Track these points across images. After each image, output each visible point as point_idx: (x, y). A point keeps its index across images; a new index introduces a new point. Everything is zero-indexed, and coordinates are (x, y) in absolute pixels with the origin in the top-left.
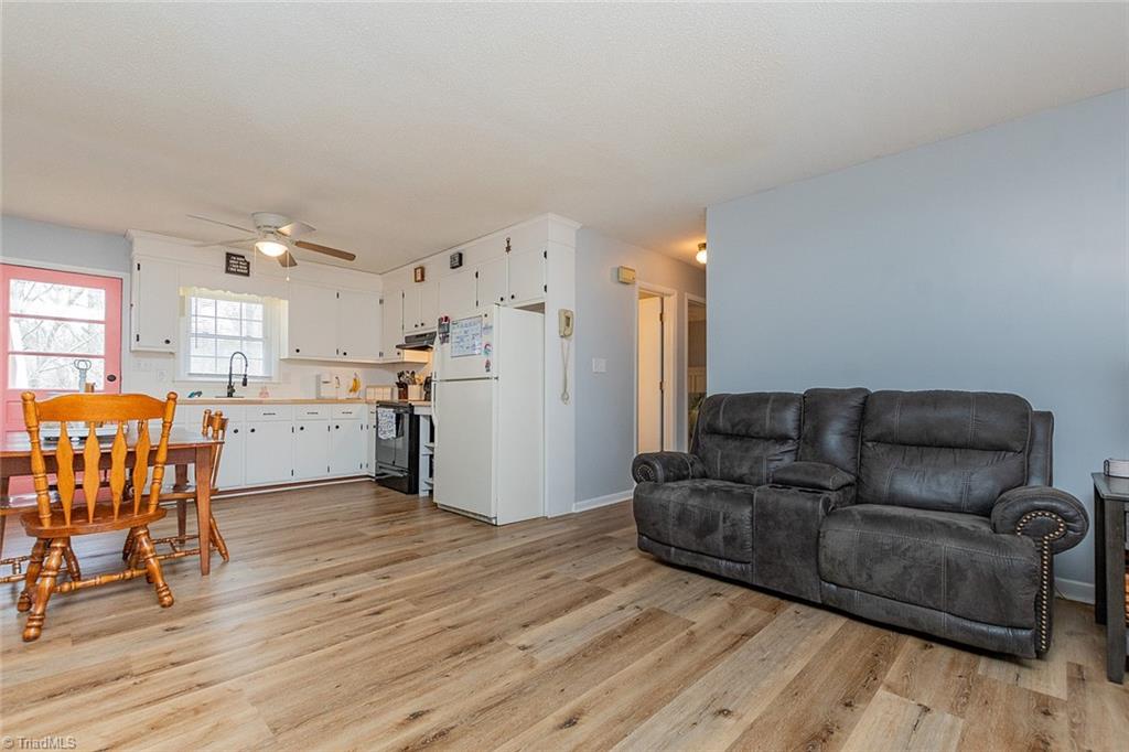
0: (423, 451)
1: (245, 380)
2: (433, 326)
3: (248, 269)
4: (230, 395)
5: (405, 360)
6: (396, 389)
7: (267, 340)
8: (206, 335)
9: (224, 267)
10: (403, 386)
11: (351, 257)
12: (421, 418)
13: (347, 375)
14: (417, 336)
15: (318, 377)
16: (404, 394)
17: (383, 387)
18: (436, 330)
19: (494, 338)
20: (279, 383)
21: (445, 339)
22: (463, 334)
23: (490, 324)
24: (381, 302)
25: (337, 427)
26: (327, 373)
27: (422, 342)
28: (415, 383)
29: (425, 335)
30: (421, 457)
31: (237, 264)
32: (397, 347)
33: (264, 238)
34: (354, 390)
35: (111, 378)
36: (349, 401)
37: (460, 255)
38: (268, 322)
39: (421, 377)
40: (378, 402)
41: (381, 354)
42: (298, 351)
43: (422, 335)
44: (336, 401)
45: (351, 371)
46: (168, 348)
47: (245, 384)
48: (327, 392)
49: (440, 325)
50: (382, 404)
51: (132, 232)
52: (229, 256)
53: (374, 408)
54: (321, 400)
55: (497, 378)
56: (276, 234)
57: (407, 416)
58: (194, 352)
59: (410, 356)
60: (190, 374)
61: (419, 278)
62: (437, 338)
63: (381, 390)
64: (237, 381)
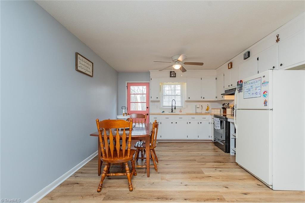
0: (231, 137)
1: (175, 108)
2: (235, 85)
3: (175, 75)
4: (172, 112)
5: (225, 99)
6: (222, 110)
7: (182, 95)
8: (167, 95)
9: (170, 75)
10: (225, 109)
11: (202, 64)
12: (231, 123)
13: (205, 105)
14: (230, 90)
15: (196, 106)
16: (225, 112)
17: (217, 109)
18: (236, 87)
19: (269, 88)
20: (185, 108)
21: (240, 90)
22: (250, 87)
23: (266, 81)
24: (216, 79)
25: (201, 123)
26: (198, 105)
27: (231, 92)
28: (229, 108)
29: (233, 89)
30: (231, 139)
31: (173, 74)
32: (221, 95)
33: (175, 64)
34: (207, 110)
35: (147, 108)
36: (206, 114)
37: (249, 52)
38: (182, 90)
39: (231, 105)
40: (214, 115)
41: (216, 97)
42: (189, 98)
43: (231, 89)
44: (201, 114)
45: (206, 104)
46: (158, 100)
47: (175, 109)
48: (199, 111)
49: (238, 85)
50: (216, 116)
51: (150, 71)
52: (171, 72)
53: (213, 117)
54: (197, 114)
55: (272, 109)
56: (178, 62)
57: (225, 122)
58: (164, 100)
59: (227, 98)
60: (163, 106)
61: (230, 67)
62: (237, 90)
63: (216, 110)
64: (174, 107)
